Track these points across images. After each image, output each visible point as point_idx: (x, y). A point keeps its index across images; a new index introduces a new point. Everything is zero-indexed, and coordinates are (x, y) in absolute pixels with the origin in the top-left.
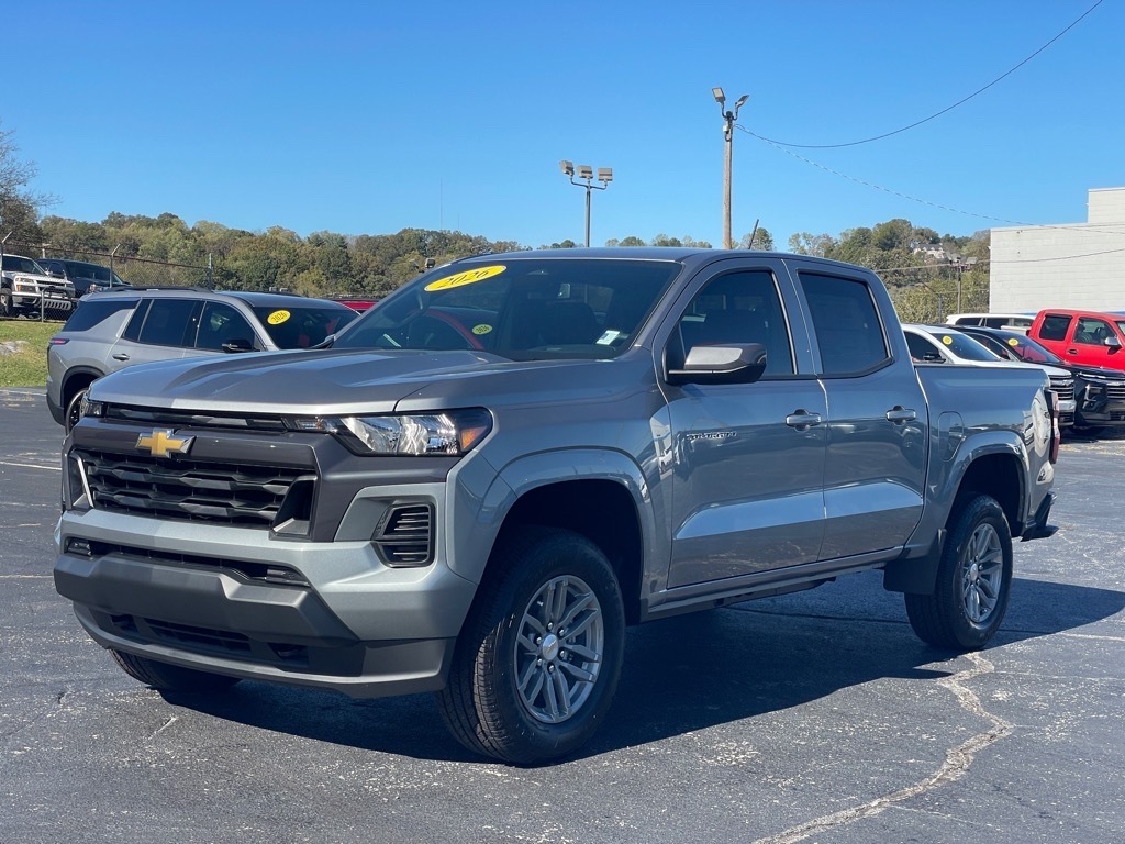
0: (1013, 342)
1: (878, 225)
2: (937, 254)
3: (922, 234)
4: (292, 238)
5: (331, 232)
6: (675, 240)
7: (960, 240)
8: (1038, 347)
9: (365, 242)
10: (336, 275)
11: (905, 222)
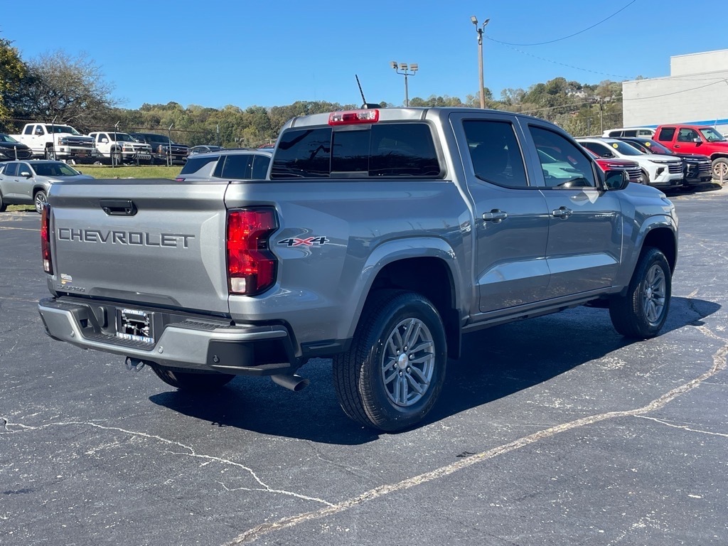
0: (648, 144)
1: (549, 81)
2: (581, 95)
3: (572, 85)
4: (238, 110)
5: (257, 106)
6: (440, 97)
7: (593, 86)
8: (660, 145)
9: (275, 109)
10: (264, 129)
11: (563, 79)
